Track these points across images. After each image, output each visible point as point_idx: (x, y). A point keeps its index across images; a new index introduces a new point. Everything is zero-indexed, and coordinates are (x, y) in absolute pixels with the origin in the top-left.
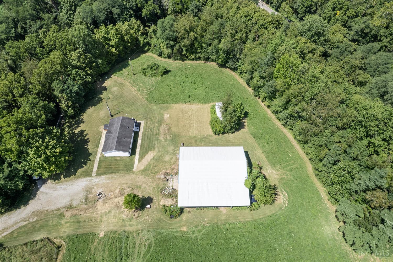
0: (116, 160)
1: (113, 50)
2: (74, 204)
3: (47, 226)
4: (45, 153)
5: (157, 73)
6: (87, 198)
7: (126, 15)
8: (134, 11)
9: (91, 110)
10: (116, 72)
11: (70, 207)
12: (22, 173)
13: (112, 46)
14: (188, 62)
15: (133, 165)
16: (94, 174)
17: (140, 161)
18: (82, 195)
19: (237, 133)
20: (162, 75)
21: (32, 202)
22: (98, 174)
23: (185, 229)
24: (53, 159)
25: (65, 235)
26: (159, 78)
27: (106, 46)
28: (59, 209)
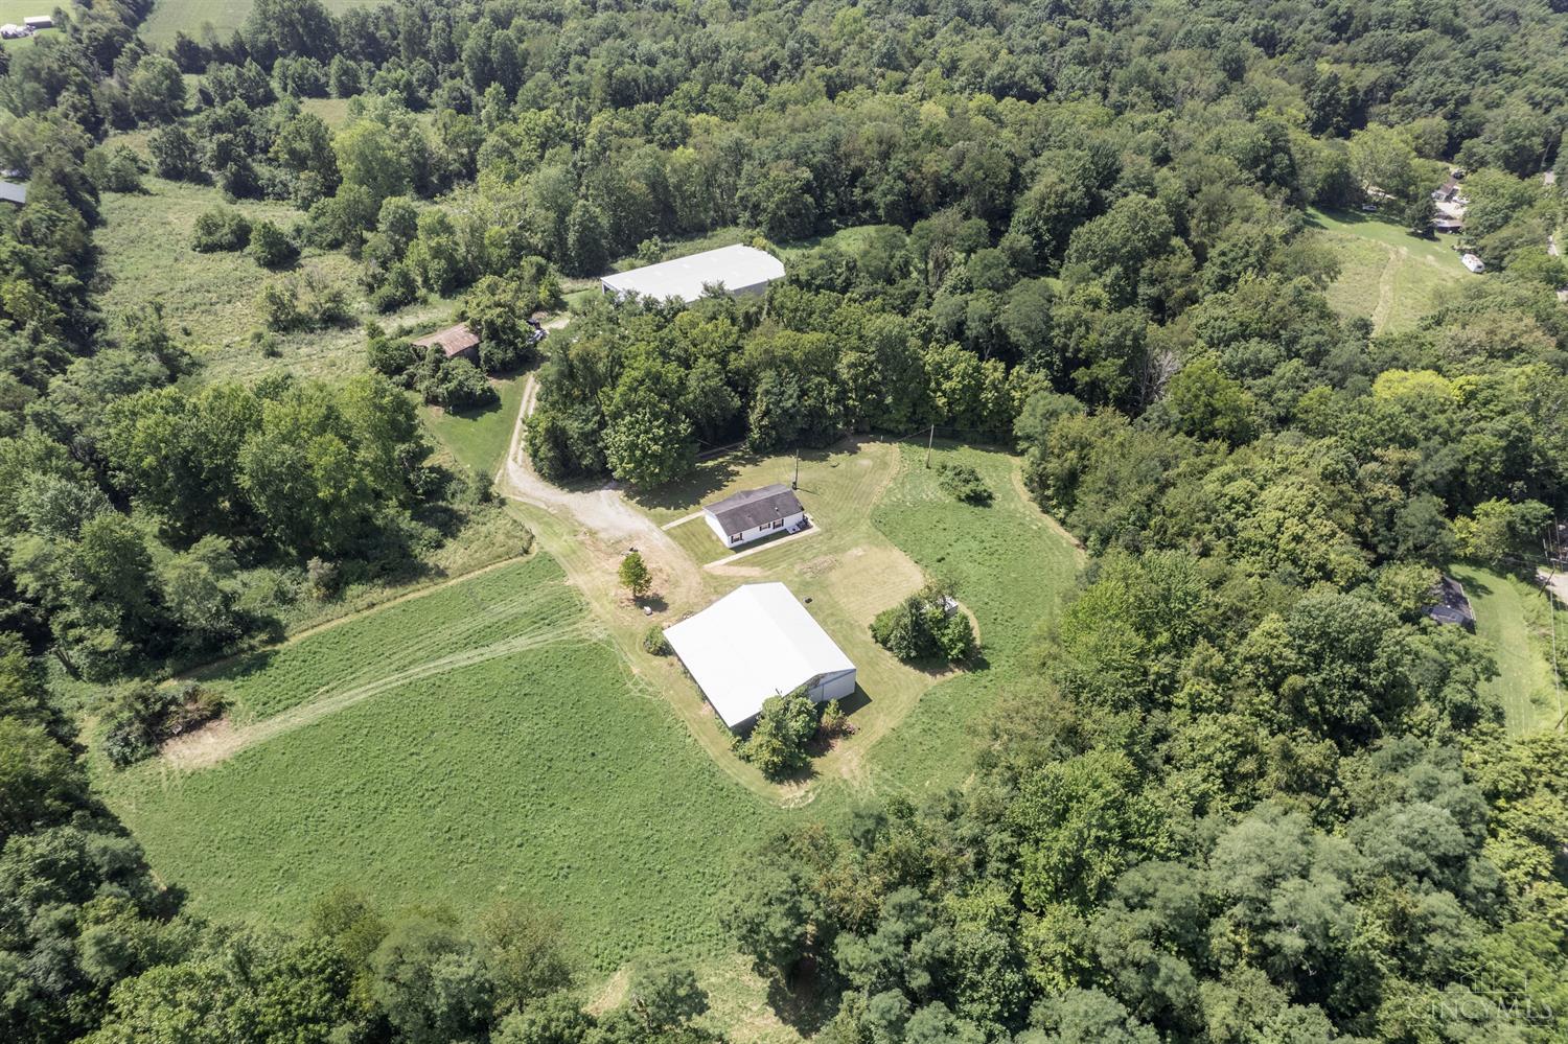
0: (709, 537)
1: (941, 401)
2: (602, 535)
3: (551, 526)
4: (638, 436)
5: (955, 488)
6: (619, 542)
7: (1040, 357)
8: (1064, 359)
9: (789, 461)
10: (911, 442)
11: (592, 533)
12: (600, 444)
13: (944, 393)
14: (1048, 520)
15: (715, 559)
16: (664, 528)
17: (728, 564)
18: (619, 534)
19: (908, 669)
20: (960, 500)
21: (579, 494)
22: (668, 533)
23: (635, 671)
24: (638, 453)
25: (547, 549)
26: (950, 500)
27: (933, 385)
28: (581, 525)
